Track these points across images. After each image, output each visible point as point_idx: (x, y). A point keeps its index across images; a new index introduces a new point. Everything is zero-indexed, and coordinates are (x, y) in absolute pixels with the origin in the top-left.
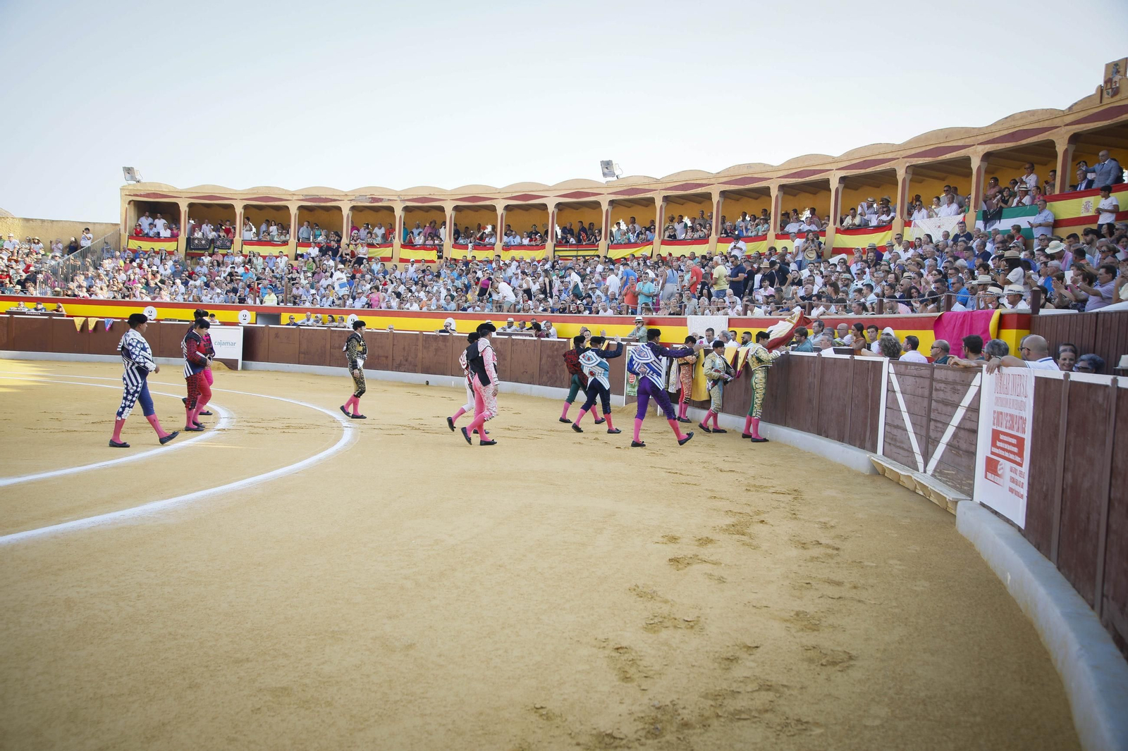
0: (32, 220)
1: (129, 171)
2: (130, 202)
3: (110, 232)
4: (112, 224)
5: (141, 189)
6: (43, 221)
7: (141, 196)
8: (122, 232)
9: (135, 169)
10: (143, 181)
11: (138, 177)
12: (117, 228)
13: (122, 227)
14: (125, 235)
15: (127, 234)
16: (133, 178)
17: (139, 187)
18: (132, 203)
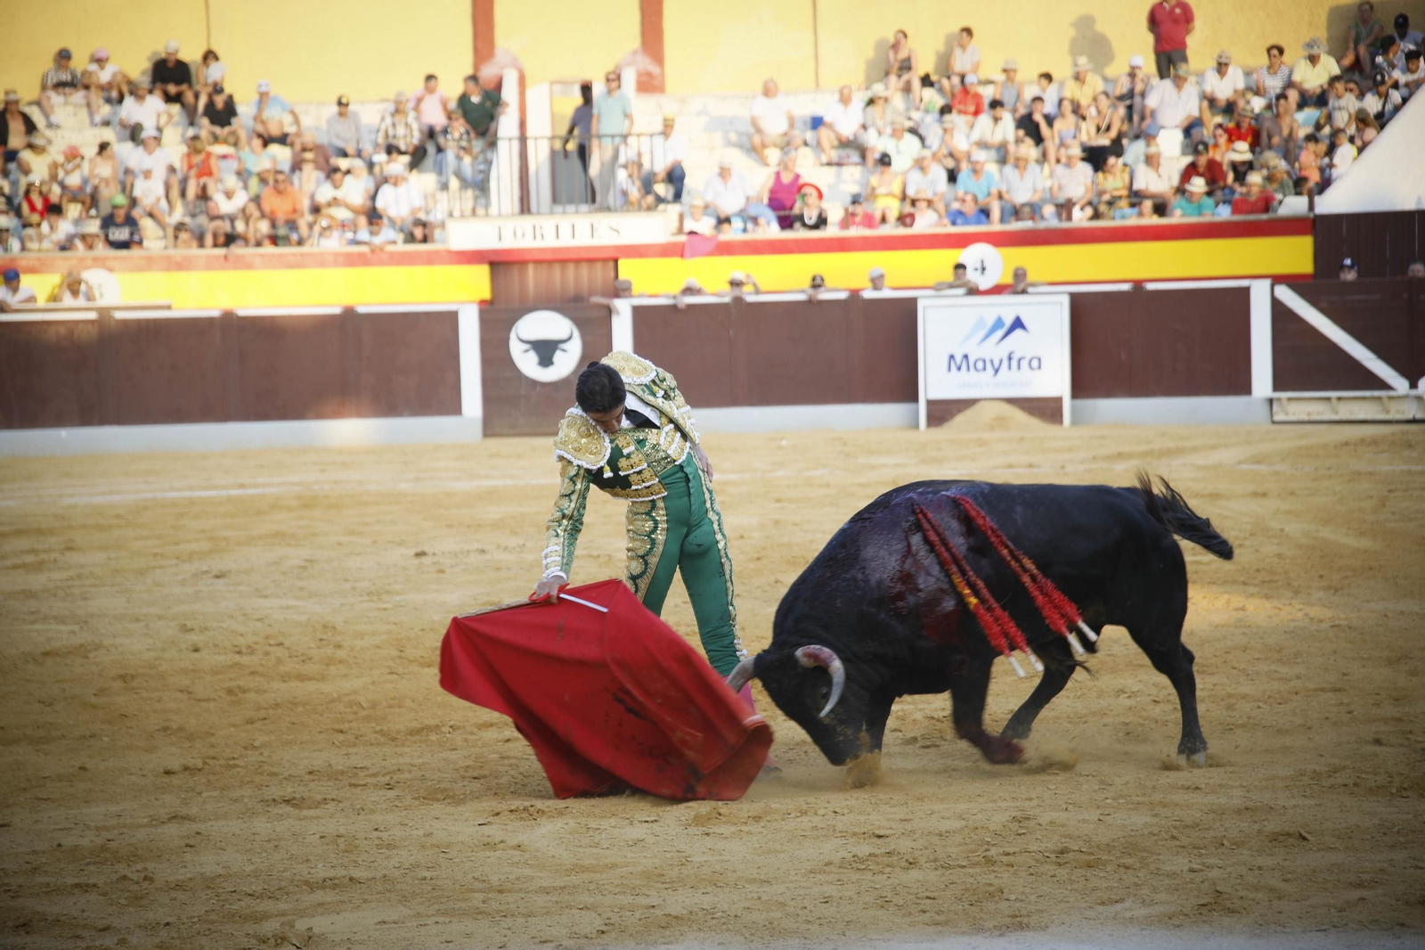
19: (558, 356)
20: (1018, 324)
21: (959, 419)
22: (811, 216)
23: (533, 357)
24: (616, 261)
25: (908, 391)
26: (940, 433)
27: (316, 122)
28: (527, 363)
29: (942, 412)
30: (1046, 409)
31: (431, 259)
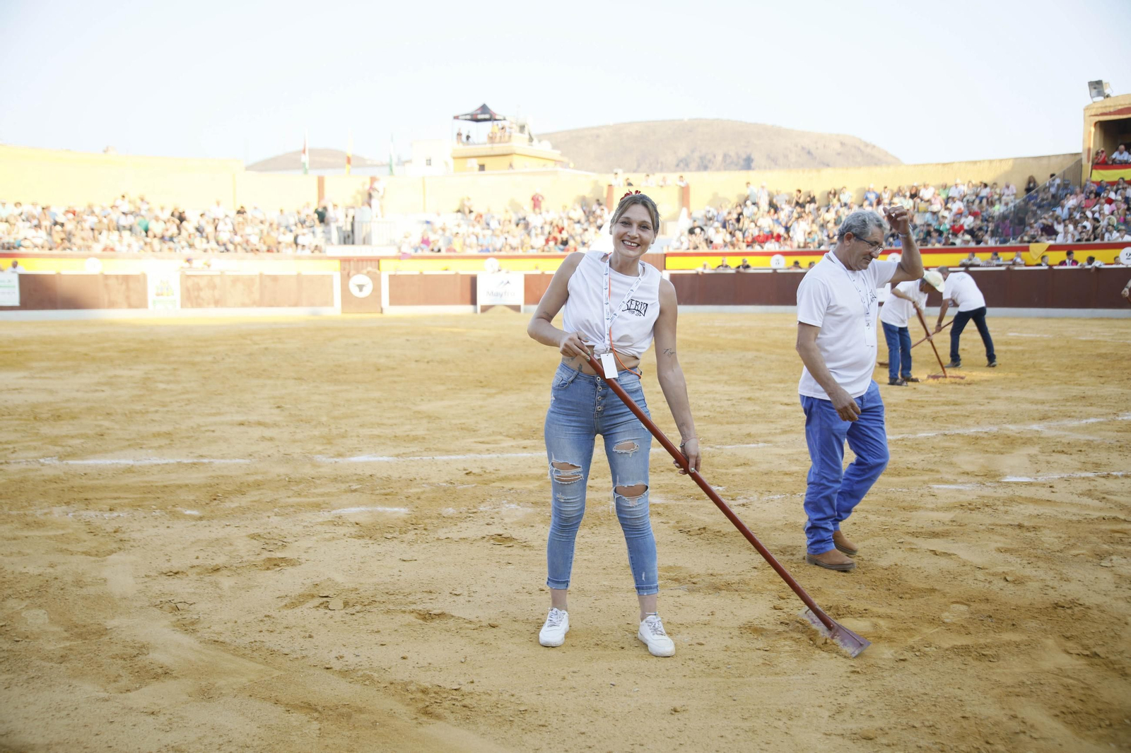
0: (980, 161)
1: (1097, 86)
2: (1096, 123)
3: (1070, 163)
4: (1072, 154)
5: (1111, 105)
6: (991, 161)
7: (1110, 114)
8: (1084, 162)
9: (1104, 82)
10: (1112, 95)
11: (1107, 91)
12: (1078, 158)
13: (1084, 157)
14: (1087, 165)
15: (1090, 164)
16: (1101, 93)
17: (1108, 102)
18: (1098, 125)
19: (364, 289)
20: (508, 282)
21: (491, 311)
22: (436, 249)
23: (357, 289)
24: (379, 261)
25: (474, 301)
26: (485, 315)
27: (273, 216)
28: (355, 291)
29: (485, 309)
30: (516, 308)
31: (321, 258)
